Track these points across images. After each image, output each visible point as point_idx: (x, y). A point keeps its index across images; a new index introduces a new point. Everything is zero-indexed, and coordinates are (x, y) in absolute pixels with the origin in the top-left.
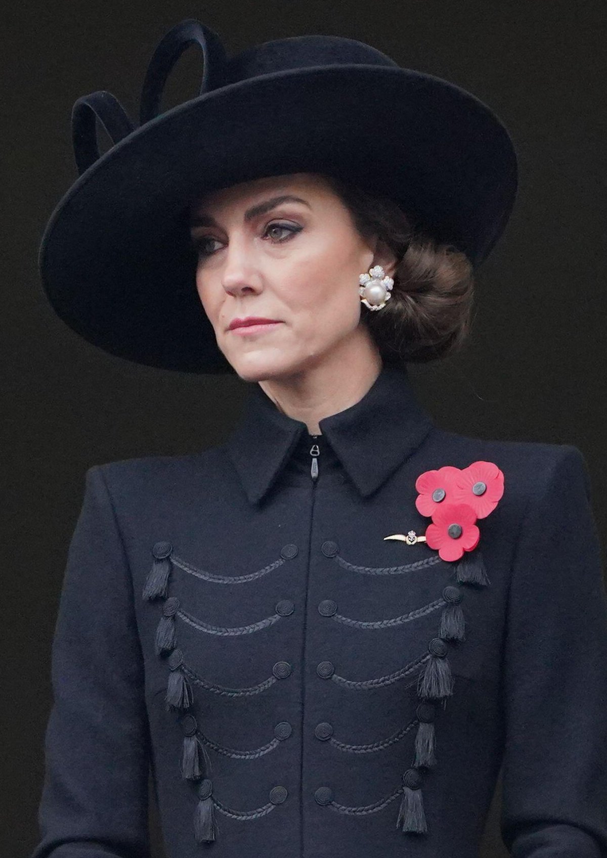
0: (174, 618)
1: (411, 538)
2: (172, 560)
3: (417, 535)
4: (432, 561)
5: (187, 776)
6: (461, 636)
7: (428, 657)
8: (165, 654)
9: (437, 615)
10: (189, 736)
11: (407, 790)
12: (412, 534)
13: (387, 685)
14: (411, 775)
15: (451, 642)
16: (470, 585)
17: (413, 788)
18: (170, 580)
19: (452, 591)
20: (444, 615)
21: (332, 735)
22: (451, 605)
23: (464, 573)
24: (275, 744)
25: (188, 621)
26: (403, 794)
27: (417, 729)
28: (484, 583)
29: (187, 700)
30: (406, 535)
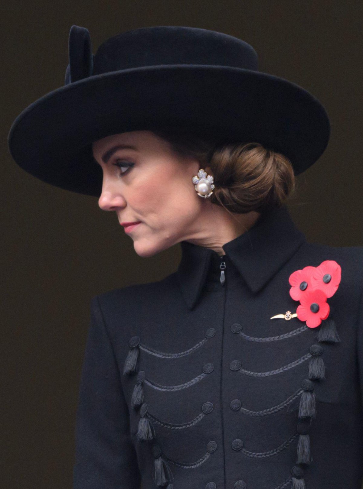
0: (143, 384)
1: (288, 316)
2: (141, 347)
3: (292, 313)
4: (302, 329)
5: (159, 484)
6: (322, 376)
7: (301, 392)
8: (138, 408)
9: (306, 364)
10: (157, 458)
11: (294, 479)
12: (288, 313)
13: (275, 412)
14: (296, 469)
15: (316, 380)
16: (327, 343)
17: (298, 478)
18: (139, 360)
19: (317, 348)
20: (311, 363)
21: (243, 447)
22: (315, 356)
23: (323, 336)
24: (207, 456)
25: (150, 385)
26: (292, 482)
27: (298, 439)
28: (337, 341)
29: (150, 435)
30: (284, 314)
